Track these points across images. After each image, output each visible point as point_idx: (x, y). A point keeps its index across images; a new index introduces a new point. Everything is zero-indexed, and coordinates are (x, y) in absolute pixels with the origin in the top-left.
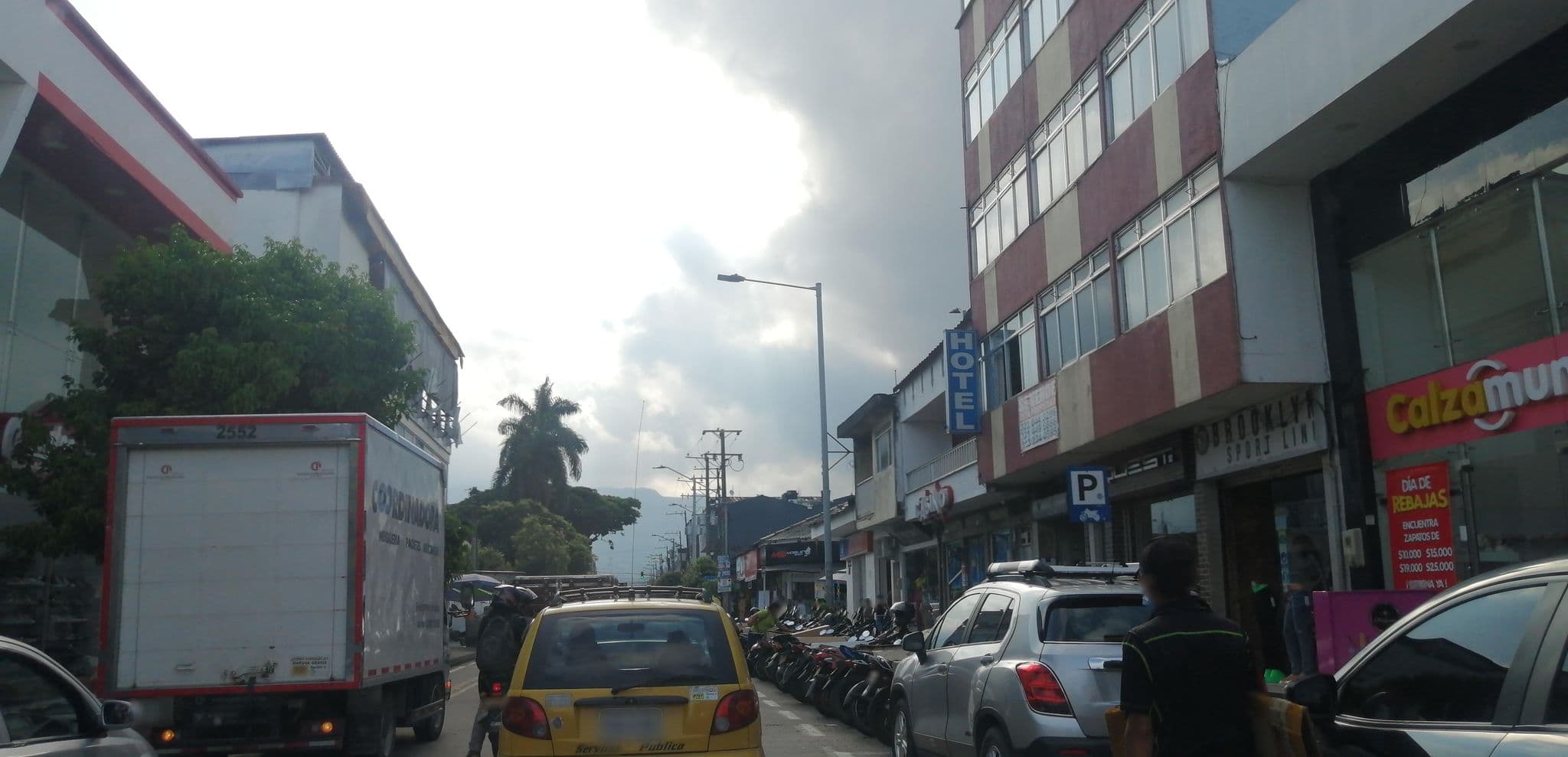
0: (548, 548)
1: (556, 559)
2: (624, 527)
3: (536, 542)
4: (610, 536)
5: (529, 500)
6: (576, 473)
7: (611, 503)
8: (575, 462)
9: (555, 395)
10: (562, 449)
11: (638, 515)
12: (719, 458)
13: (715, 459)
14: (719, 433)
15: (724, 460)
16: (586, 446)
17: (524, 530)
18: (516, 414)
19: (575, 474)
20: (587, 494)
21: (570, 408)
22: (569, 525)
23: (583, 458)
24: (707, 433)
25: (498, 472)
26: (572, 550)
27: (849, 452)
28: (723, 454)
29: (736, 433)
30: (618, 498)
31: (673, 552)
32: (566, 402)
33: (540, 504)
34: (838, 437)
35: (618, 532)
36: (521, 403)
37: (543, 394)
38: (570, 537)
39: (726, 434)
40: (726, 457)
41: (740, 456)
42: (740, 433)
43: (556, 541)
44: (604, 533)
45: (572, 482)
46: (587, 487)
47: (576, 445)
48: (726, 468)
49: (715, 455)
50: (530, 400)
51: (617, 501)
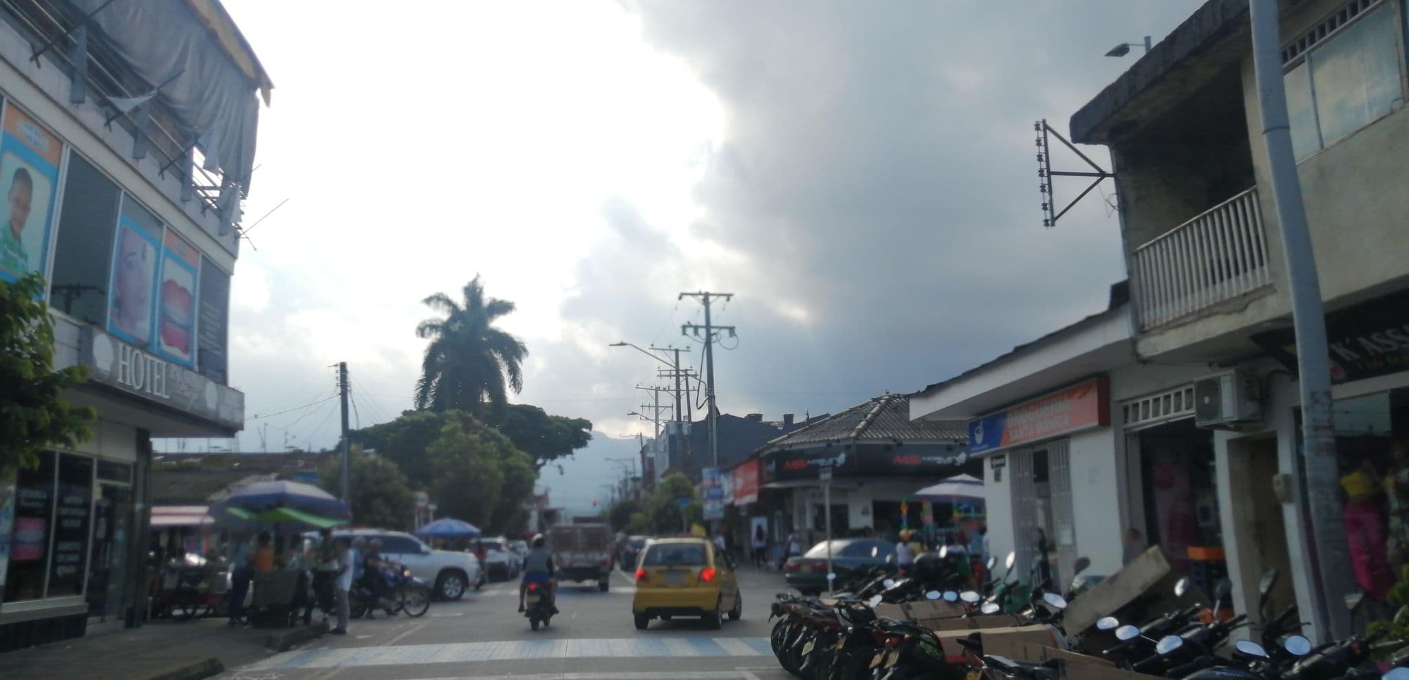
0: (473, 463)
1: (483, 477)
2: (575, 450)
3: (457, 456)
4: (560, 460)
5: (458, 410)
6: (516, 384)
7: (558, 423)
8: (514, 371)
9: (487, 297)
10: (498, 357)
11: (588, 437)
12: (702, 332)
13: (696, 333)
14: (701, 297)
15: (709, 335)
16: (525, 350)
17: (442, 440)
18: (443, 315)
19: (514, 385)
20: (531, 415)
21: (503, 308)
22: (506, 440)
23: (524, 365)
24: (685, 298)
25: (421, 381)
26: (508, 469)
27: (1103, 175)
28: (708, 327)
29: (724, 298)
30: (567, 418)
31: (626, 481)
32: (501, 302)
33: (470, 415)
34: (1075, 141)
35: (568, 456)
36: (449, 302)
37: (473, 292)
38: (505, 453)
39: (711, 299)
40: (713, 331)
41: (732, 330)
42: (732, 298)
43: (484, 455)
44: (553, 457)
45: (512, 398)
46: (532, 405)
47: (512, 349)
48: (713, 345)
49: (696, 328)
50: (460, 301)
51: (566, 421)
